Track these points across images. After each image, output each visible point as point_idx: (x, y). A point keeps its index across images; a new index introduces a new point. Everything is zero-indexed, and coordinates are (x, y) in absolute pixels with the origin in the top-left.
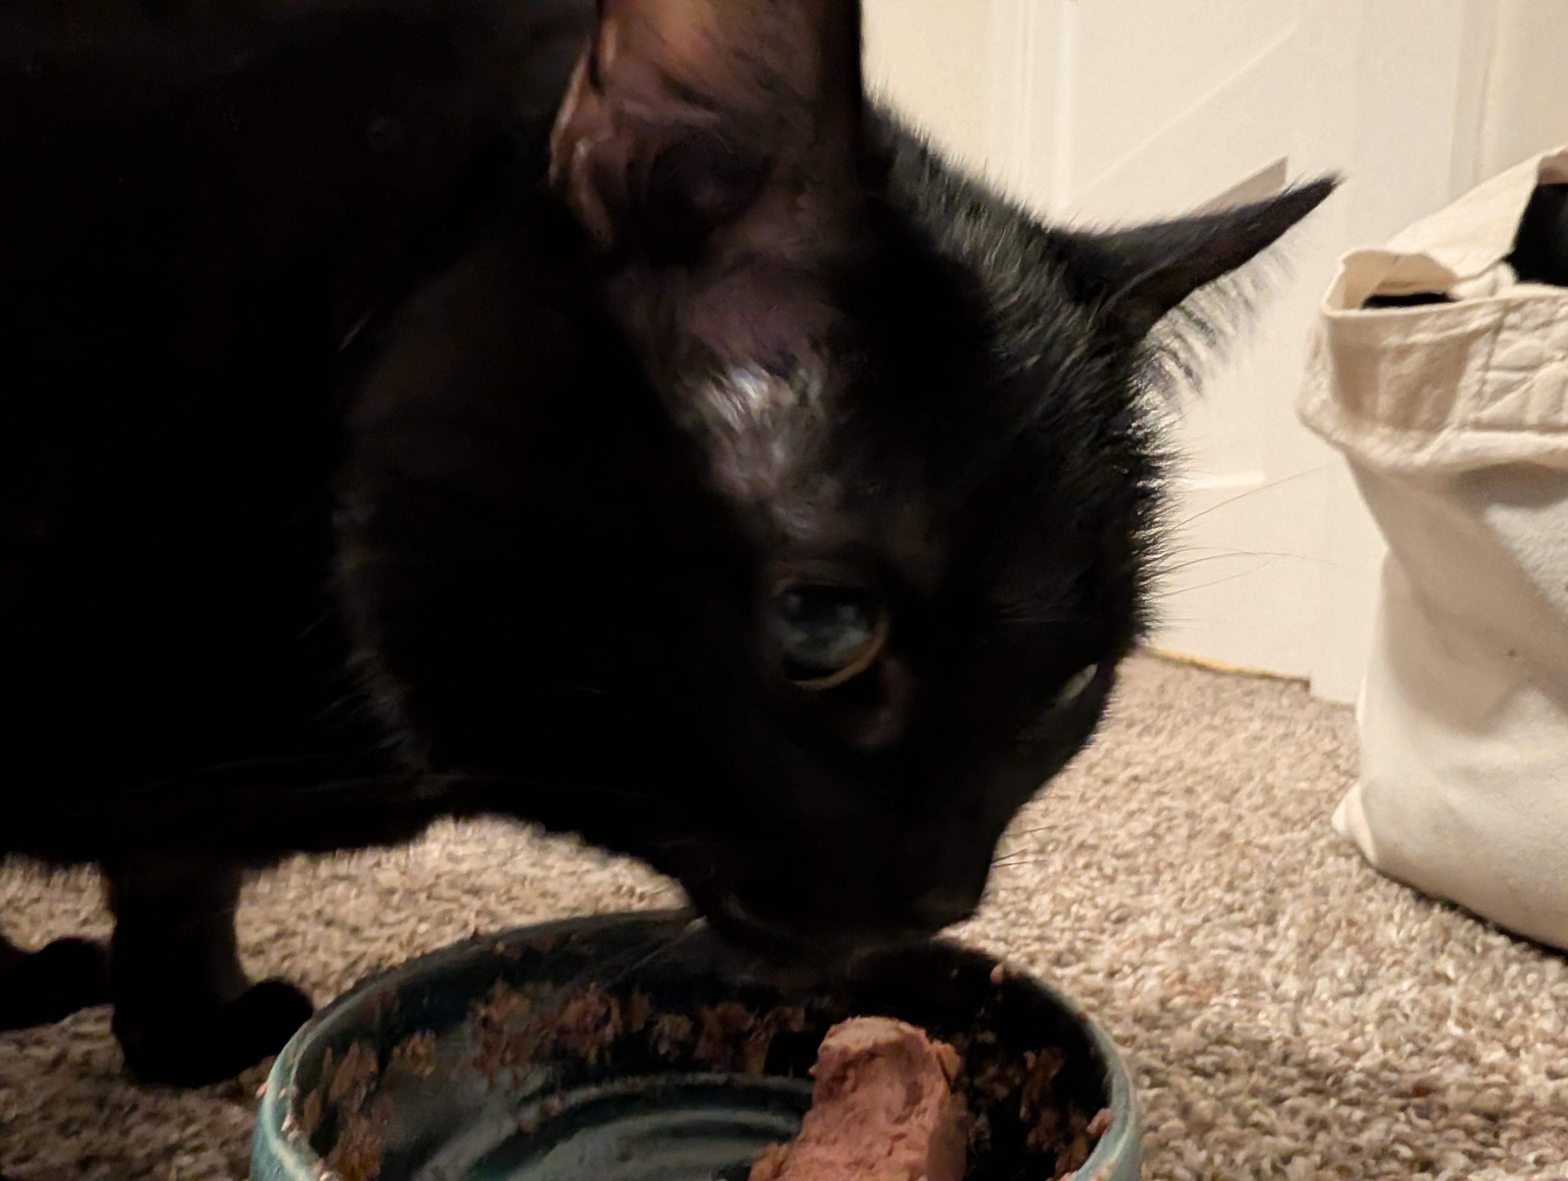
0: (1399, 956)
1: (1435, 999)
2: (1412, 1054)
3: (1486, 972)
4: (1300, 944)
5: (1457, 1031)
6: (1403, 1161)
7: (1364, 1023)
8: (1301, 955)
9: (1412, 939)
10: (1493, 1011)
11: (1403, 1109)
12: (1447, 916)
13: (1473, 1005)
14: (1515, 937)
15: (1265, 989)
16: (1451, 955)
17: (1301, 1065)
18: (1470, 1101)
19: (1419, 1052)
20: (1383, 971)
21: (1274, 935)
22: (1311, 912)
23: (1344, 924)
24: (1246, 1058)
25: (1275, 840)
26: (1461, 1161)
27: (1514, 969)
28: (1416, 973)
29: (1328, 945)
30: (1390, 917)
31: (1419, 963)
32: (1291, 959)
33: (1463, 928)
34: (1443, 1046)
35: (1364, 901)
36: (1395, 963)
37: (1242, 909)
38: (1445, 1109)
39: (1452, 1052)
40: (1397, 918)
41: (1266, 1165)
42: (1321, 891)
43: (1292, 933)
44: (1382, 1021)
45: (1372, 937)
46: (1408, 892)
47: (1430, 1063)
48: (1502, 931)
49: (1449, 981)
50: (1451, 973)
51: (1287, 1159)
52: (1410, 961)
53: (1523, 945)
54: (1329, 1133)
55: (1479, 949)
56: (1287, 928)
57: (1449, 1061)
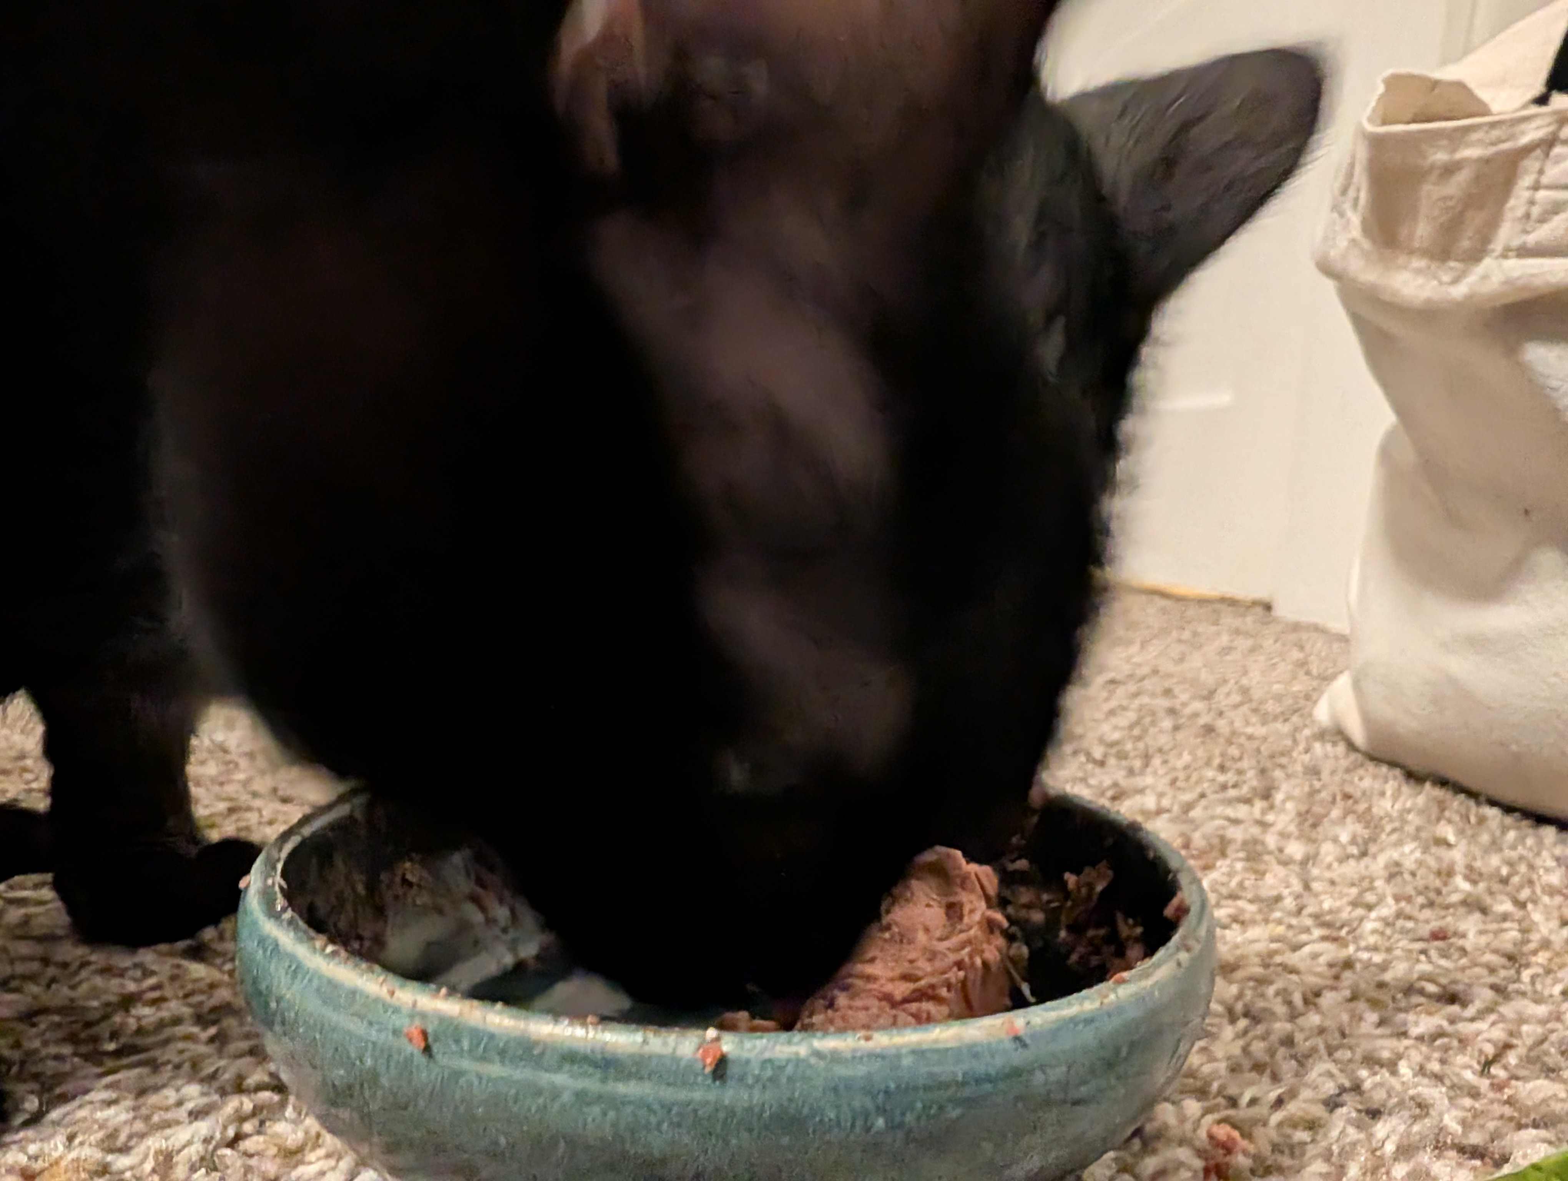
0: (1397, 824)
1: (1439, 859)
2: (1422, 907)
3: (1485, 838)
4: (1299, 814)
5: (1466, 886)
6: (1429, 996)
7: (1372, 880)
8: (1300, 824)
9: (1409, 811)
10: (1498, 869)
11: (1424, 952)
12: (1439, 793)
13: (1478, 864)
14: (1508, 809)
15: (1270, 853)
16: (1450, 821)
17: (1316, 916)
18: (1488, 944)
19: (1431, 904)
20: (1383, 836)
21: (1272, 807)
22: (1307, 789)
23: (1339, 798)
24: (1260, 911)
25: (1260, 731)
26: (1488, 995)
27: (1512, 835)
28: (1416, 838)
29: (1327, 815)
30: (1383, 794)
31: (1418, 829)
32: (1292, 828)
33: (1458, 802)
34: (1455, 898)
35: (1356, 779)
36: (1394, 830)
37: (1235, 786)
38: (1463, 951)
39: (1464, 903)
40: (1389, 793)
41: (1297, 999)
42: (1314, 771)
43: (1289, 805)
44: (1391, 877)
45: (1369, 809)
46: (1397, 772)
47: (1443, 913)
48: (1493, 803)
49: (1449, 845)
50: (1452, 838)
51: (1318, 994)
52: (1410, 829)
53: (1517, 814)
54: (1354, 972)
55: (1473, 819)
56: (1284, 801)
57: (1462, 910)
